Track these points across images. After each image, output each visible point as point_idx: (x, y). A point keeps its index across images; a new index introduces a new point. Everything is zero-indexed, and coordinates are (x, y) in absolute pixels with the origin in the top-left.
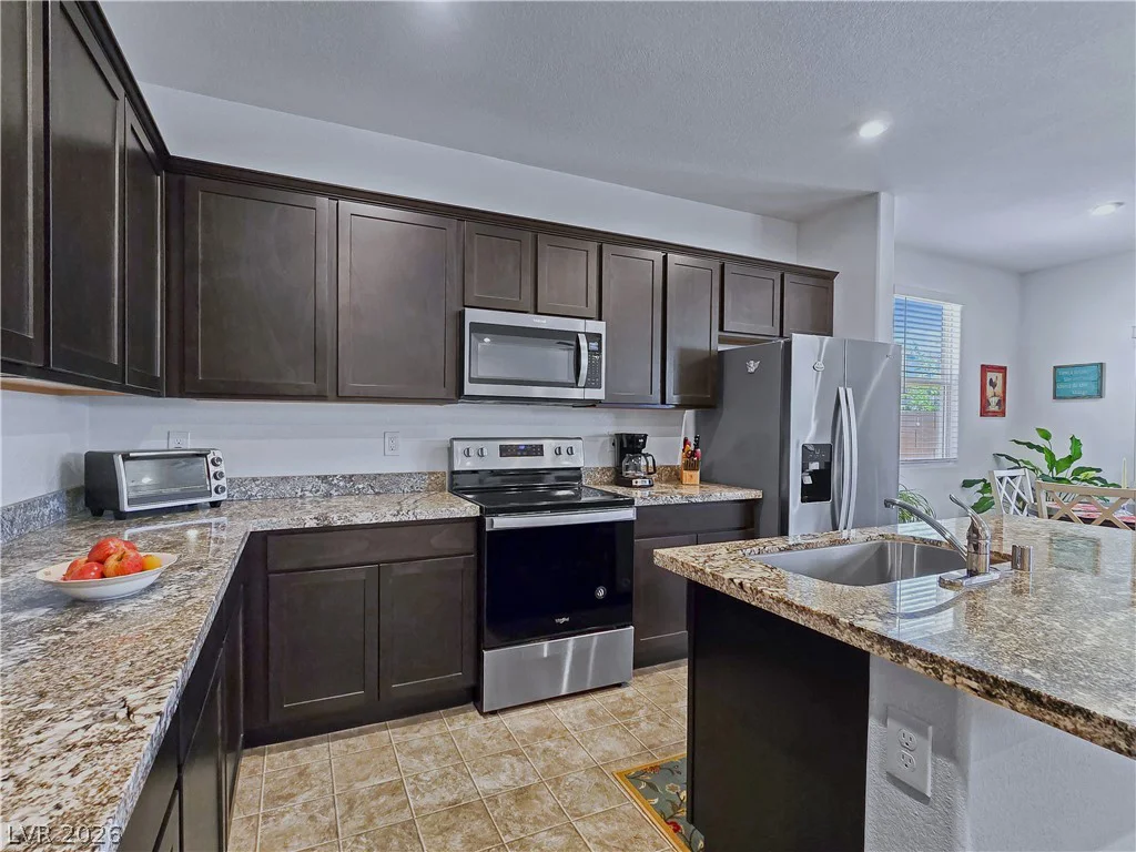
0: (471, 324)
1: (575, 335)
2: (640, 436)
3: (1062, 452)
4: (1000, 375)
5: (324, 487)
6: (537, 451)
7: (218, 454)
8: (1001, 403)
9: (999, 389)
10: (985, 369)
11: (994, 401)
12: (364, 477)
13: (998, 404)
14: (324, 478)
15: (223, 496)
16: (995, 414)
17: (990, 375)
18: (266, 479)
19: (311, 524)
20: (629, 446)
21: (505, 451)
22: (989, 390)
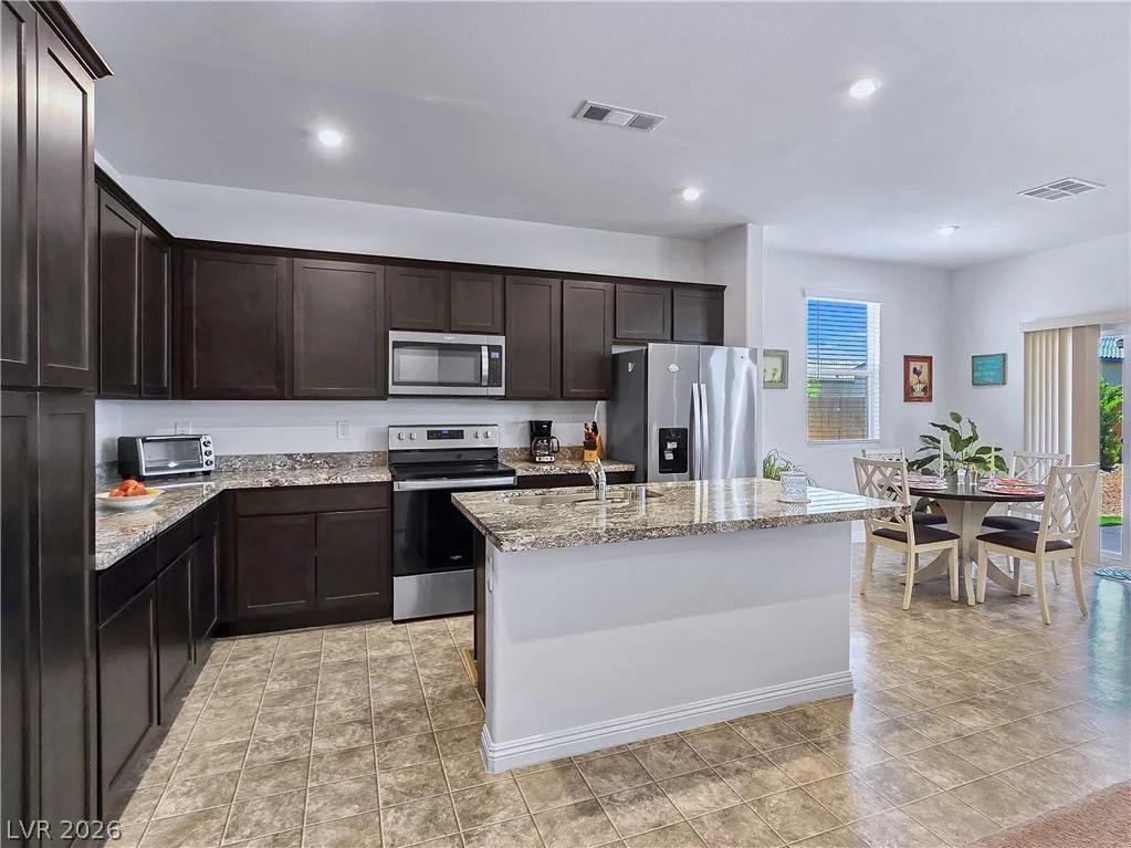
0: (394, 342)
1: (478, 348)
2: (544, 423)
3: (965, 433)
4: (925, 365)
5: (289, 462)
6: (459, 435)
7: (209, 438)
8: (928, 389)
9: (924, 376)
10: (908, 359)
11: (919, 388)
12: (321, 455)
13: (924, 390)
14: (290, 456)
15: (212, 468)
16: (920, 399)
17: (913, 365)
18: (246, 456)
19: (267, 485)
20: (540, 431)
21: (432, 435)
22: (913, 378)
